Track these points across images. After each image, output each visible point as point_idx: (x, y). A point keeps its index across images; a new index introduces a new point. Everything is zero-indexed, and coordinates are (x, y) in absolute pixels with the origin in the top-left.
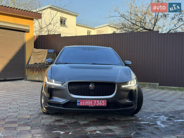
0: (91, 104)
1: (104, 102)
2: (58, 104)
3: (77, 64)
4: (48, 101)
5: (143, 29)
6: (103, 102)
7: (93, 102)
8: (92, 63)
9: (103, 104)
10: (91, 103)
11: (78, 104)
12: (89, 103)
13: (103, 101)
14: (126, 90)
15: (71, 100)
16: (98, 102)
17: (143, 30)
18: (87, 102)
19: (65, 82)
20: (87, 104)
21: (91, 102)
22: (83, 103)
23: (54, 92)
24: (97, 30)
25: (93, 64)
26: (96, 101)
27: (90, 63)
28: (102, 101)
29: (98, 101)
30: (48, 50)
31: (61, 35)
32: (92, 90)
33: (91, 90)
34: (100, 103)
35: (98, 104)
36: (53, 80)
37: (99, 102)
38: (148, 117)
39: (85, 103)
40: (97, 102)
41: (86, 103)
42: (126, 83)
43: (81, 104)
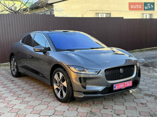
0: (123, 86)
10: (123, 85)
11: (114, 89)
12: (122, 86)
16: (127, 84)
19: (101, 70)
26: (126, 83)
29: (127, 83)
34: (129, 84)
37: (128, 84)
39: (119, 87)
41: (120, 86)
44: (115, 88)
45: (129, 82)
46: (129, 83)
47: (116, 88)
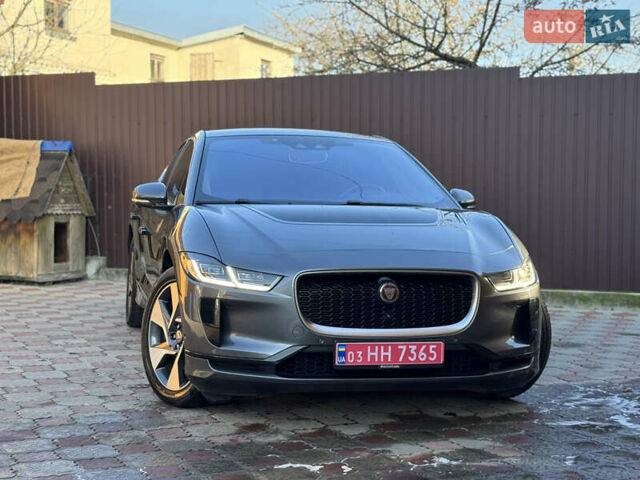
0: (386, 357)
1: (433, 349)
2: (256, 365)
3: (290, 204)
4: (214, 351)
5: (437, 57)
6: (431, 351)
7: (396, 353)
8: (346, 201)
9: (432, 355)
10: (389, 354)
11: (338, 361)
12: (381, 356)
13: (431, 347)
14: (507, 302)
15: (310, 346)
16: (413, 352)
17: (436, 60)
18: (373, 350)
19: (283, 277)
20: (373, 357)
21: (386, 350)
22: (356, 355)
23: (235, 318)
24: (192, 55)
25: (349, 204)
26: (404, 348)
27: (339, 201)
28: (428, 346)
29: (414, 347)
30: (42, 145)
31: (96, 77)
32: (388, 307)
33: (385, 304)
34: (421, 353)
35: (412, 356)
36: (230, 270)
37: (417, 351)
38: (567, 404)
39: (365, 355)
40: (408, 350)
41: (370, 354)
42: (503, 276)
43: (351, 361)
44: (343, 360)
45: (424, 347)
46: (427, 351)
47: (348, 358)
